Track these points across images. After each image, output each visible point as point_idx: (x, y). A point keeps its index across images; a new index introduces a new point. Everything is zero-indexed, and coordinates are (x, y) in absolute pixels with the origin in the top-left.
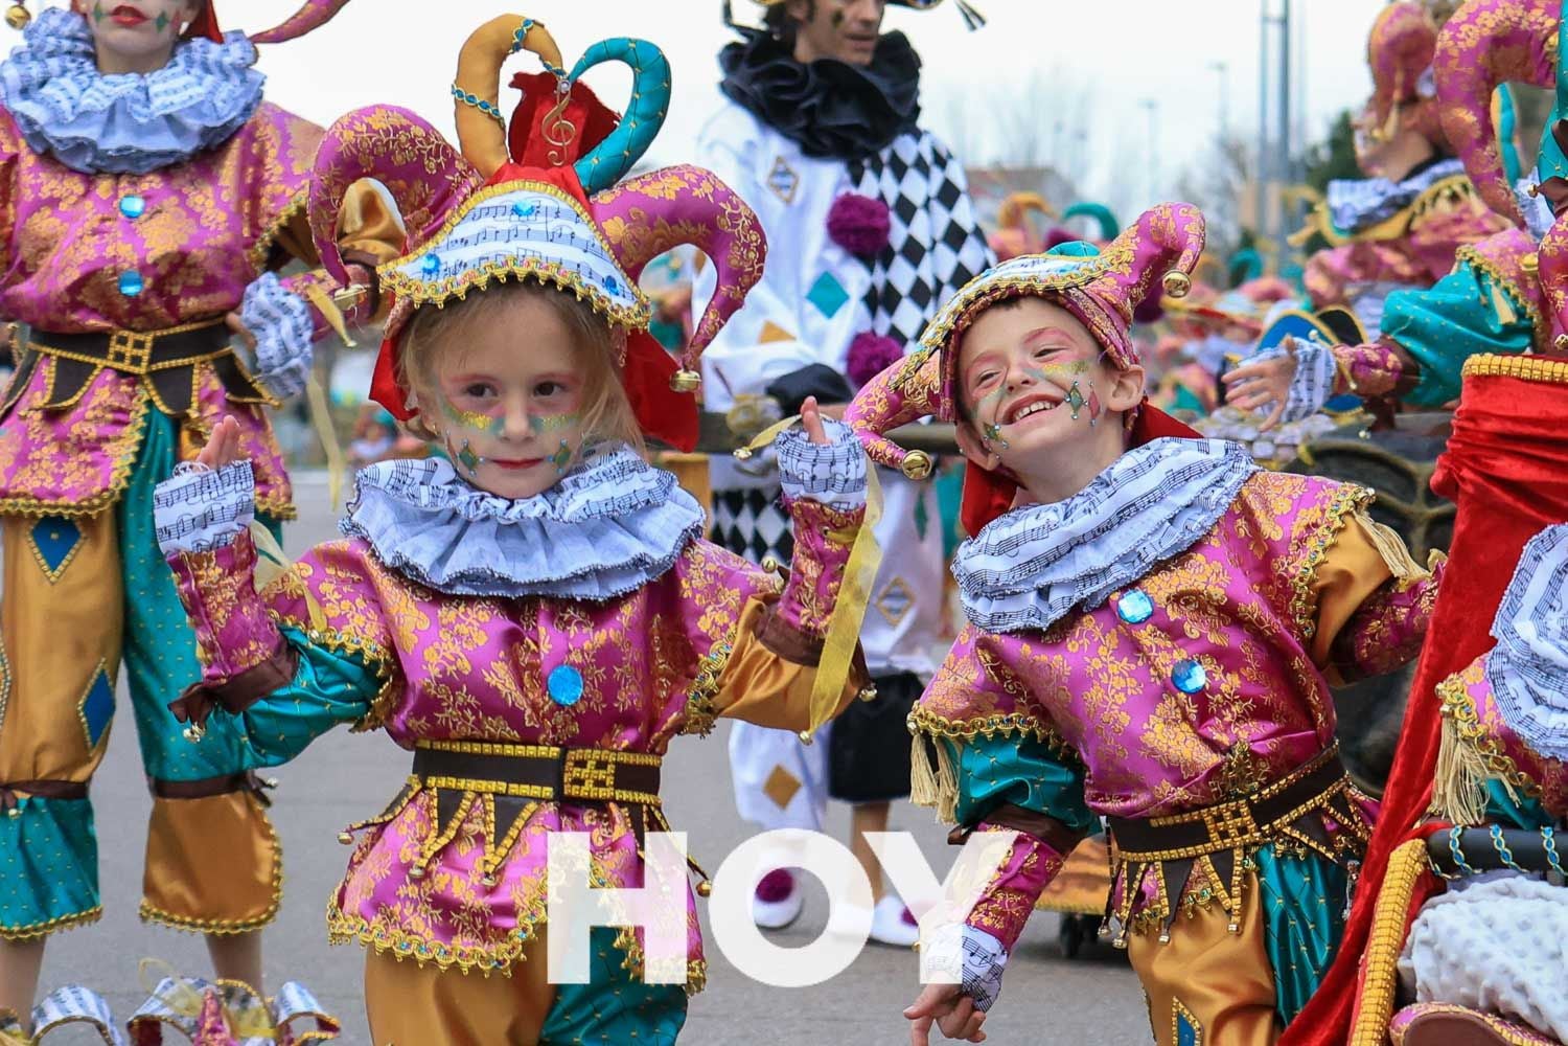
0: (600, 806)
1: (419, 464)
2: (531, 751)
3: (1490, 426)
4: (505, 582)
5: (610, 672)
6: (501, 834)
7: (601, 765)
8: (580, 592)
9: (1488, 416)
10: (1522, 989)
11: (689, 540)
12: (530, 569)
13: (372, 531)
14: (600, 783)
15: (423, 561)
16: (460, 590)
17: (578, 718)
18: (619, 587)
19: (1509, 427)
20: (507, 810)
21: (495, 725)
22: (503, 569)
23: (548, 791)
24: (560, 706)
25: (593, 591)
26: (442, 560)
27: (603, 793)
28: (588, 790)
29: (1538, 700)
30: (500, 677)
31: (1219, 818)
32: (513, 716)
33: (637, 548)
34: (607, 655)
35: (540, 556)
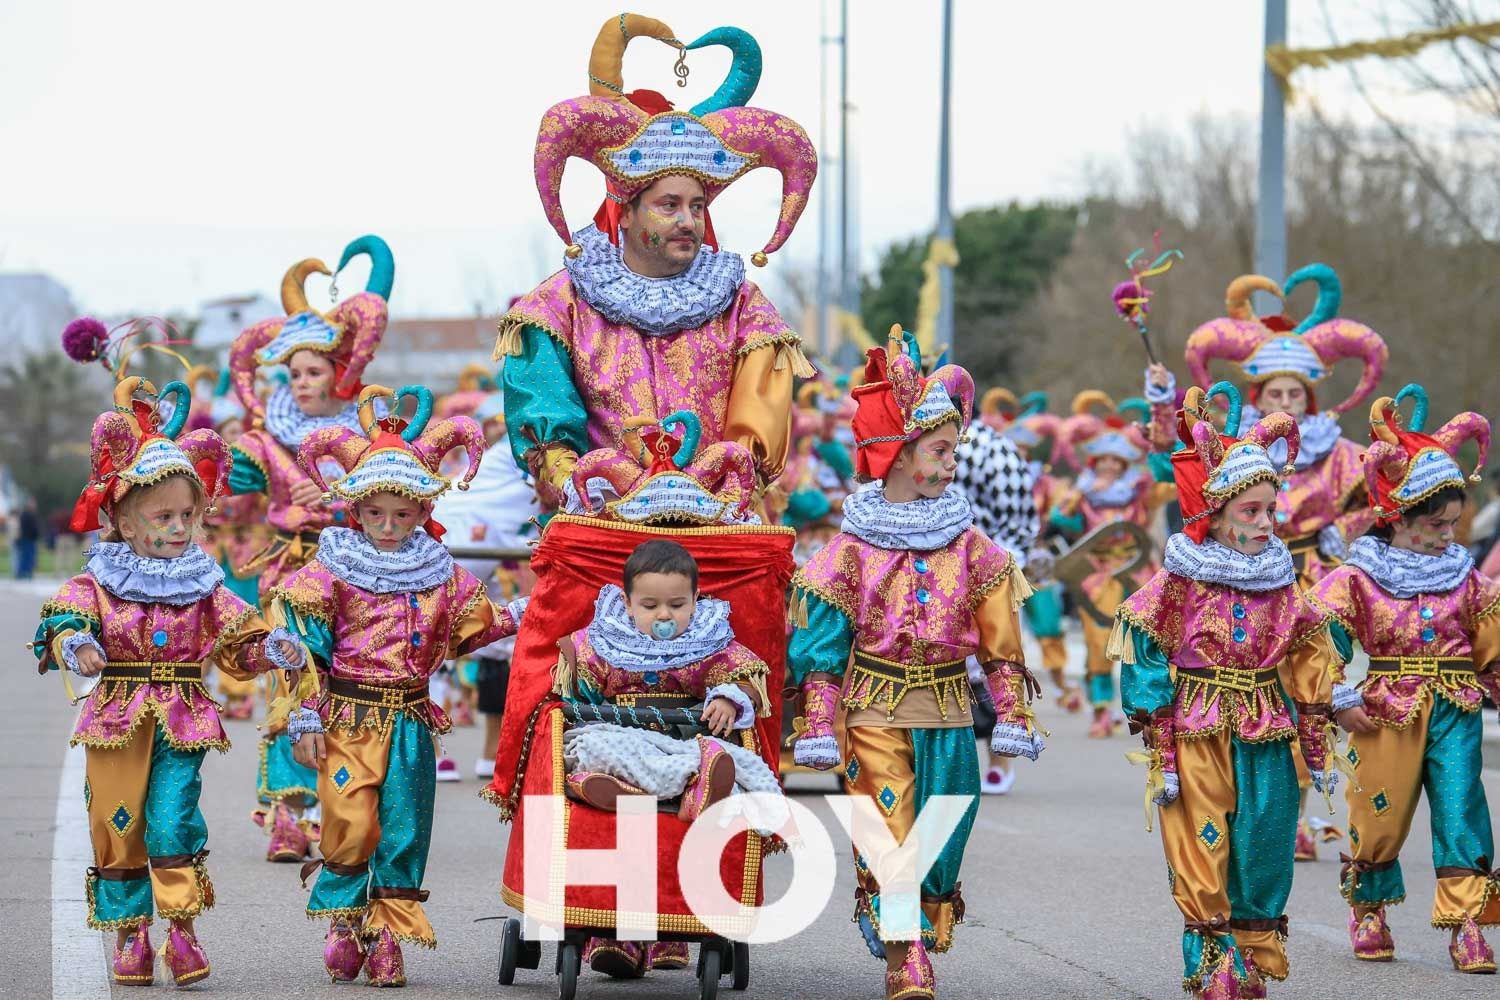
0: (168, 684)
1: (116, 545)
2: (140, 664)
3: (566, 543)
4: (145, 596)
5: (179, 634)
6: (128, 696)
7: (168, 668)
8: (173, 602)
9: (567, 539)
10: (625, 767)
11: (218, 585)
12: (156, 592)
13: (95, 570)
14: (168, 675)
15: (115, 585)
16: (127, 598)
17: (164, 651)
18: (189, 601)
19: (574, 544)
20: (132, 687)
21: (128, 653)
22: (144, 590)
23: (147, 679)
24: (156, 646)
25: (180, 602)
26: (122, 584)
27: (169, 679)
28: (163, 678)
29: (611, 647)
30: (134, 634)
31: (389, 694)
32: (135, 650)
33: (197, 587)
34: (181, 627)
35: (160, 586)
